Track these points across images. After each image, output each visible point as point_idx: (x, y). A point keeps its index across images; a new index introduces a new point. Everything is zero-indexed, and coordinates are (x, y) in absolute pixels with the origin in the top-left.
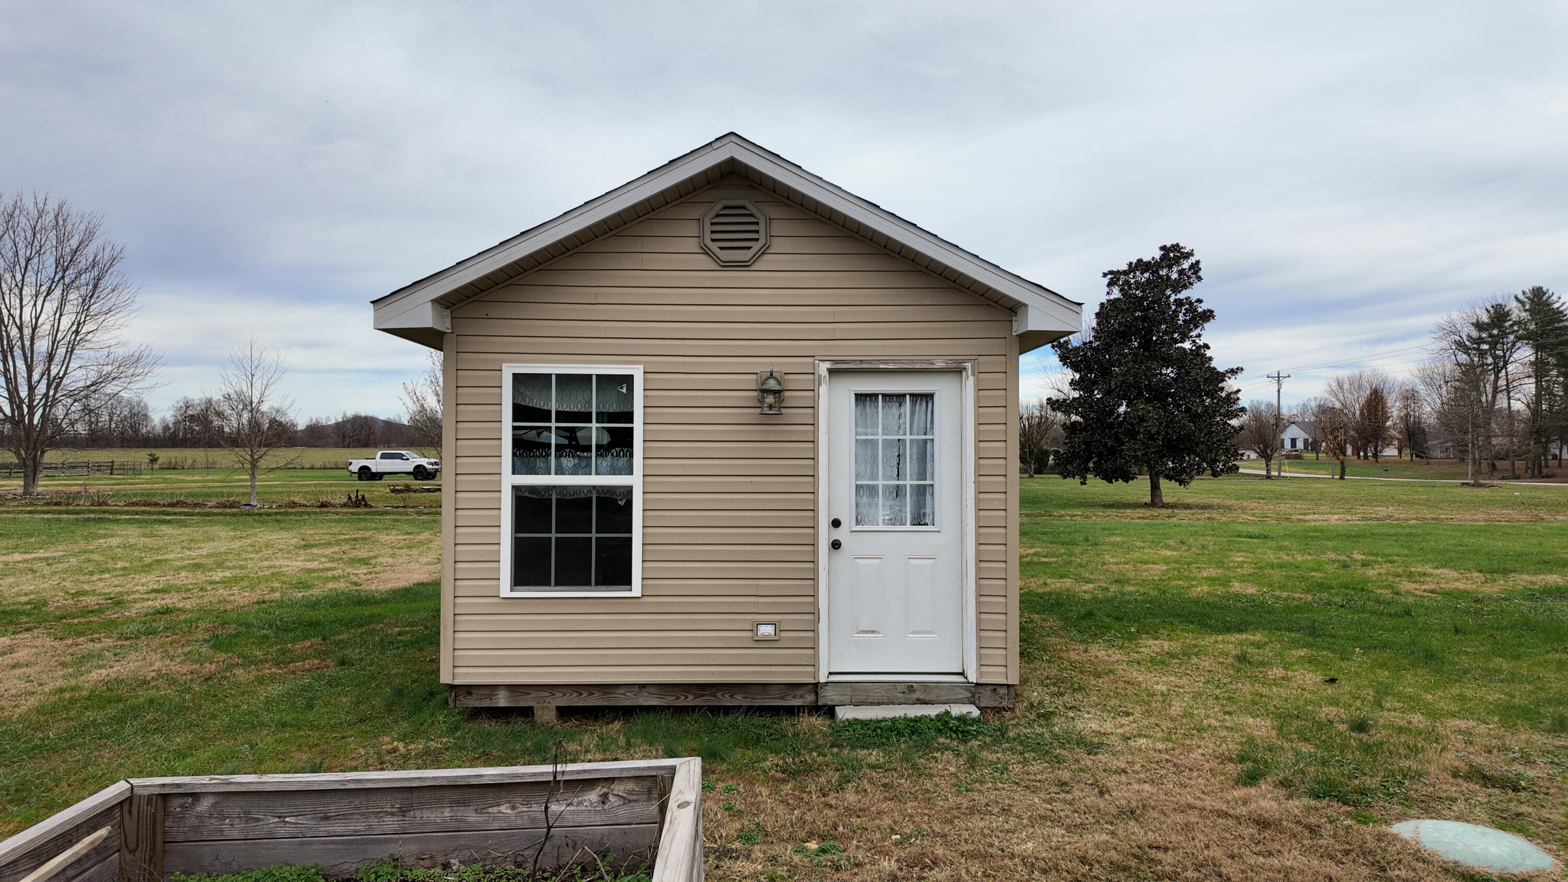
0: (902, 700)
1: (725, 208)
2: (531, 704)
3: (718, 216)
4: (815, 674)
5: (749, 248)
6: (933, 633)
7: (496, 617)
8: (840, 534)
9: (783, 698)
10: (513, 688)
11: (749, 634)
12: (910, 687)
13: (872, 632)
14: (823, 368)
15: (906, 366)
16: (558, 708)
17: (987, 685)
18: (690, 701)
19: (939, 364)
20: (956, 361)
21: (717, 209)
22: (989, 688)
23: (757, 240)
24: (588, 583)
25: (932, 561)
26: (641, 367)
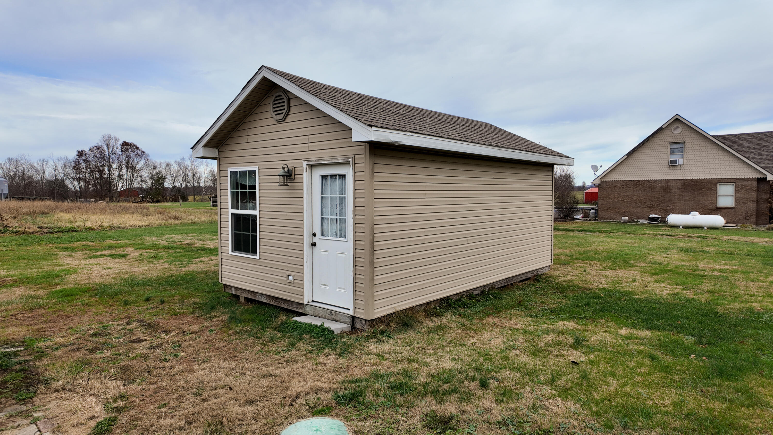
0: (328, 318)
1: (276, 97)
2: (239, 294)
3: (275, 101)
4: (303, 299)
5: (282, 113)
6: (344, 289)
7: (230, 261)
8: (315, 240)
9: (297, 308)
10: (236, 288)
11: (285, 279)
12: (331, 312)
13: (326, 285)
14: (305, 164)
15: (330, 162)
16: (245, 297)
17: (358, 318)
18: (273, 303)
19: (341, 161)
20: (346, 158)
21: (273, 98)
22: (359, 319)
23: (284, 109)
24: (241, 251)
25: (345, 255)
26: (257, 167)
